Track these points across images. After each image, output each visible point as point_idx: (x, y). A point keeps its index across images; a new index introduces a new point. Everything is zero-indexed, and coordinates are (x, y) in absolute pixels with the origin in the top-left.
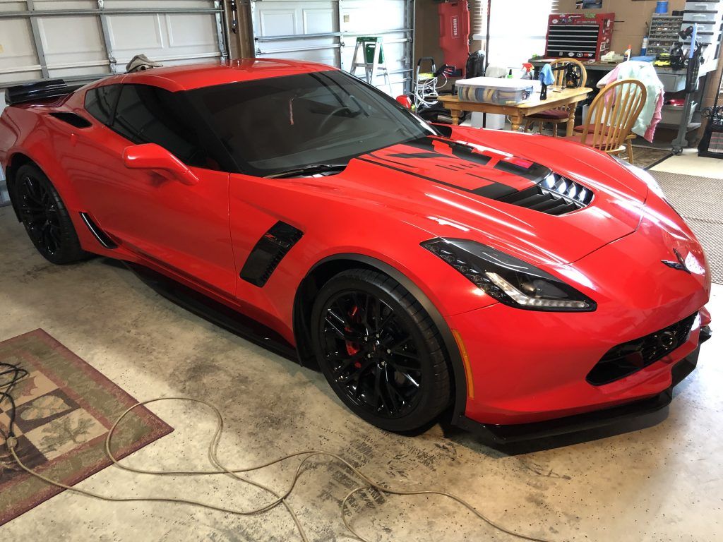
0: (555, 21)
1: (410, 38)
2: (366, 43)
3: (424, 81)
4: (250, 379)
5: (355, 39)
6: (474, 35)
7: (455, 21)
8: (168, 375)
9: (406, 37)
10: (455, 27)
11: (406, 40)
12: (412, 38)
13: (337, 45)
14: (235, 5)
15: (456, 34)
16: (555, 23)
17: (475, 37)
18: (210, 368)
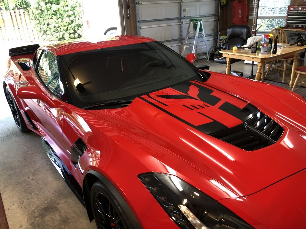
0: (292, 9)
1: (217, 19)
2: (194, 22)
3: (222, 40)
4: (69, 221)
5: (189, 20)
6: (250, 16)
7: (240, 10)
8: (31, 211)
9: (215, 18)
10: (240, 13)
11: (215, 20)
12: (218, 19)
13: (179, 23)
14: (129, 7)
15: (240, 16)
16: (292, 10)
17: (250, 18)
18: (54, 209)
